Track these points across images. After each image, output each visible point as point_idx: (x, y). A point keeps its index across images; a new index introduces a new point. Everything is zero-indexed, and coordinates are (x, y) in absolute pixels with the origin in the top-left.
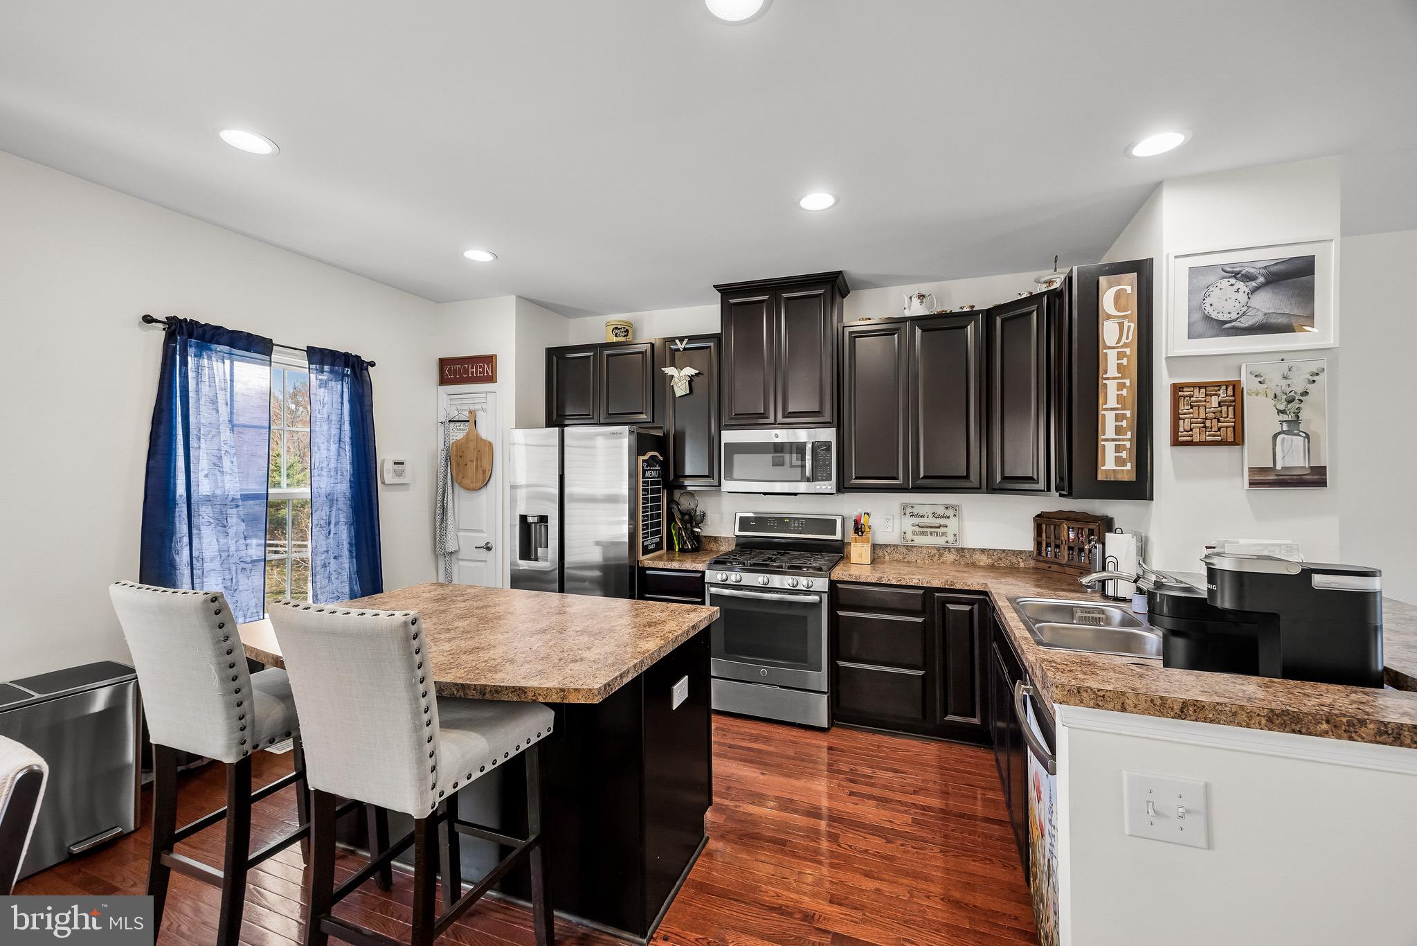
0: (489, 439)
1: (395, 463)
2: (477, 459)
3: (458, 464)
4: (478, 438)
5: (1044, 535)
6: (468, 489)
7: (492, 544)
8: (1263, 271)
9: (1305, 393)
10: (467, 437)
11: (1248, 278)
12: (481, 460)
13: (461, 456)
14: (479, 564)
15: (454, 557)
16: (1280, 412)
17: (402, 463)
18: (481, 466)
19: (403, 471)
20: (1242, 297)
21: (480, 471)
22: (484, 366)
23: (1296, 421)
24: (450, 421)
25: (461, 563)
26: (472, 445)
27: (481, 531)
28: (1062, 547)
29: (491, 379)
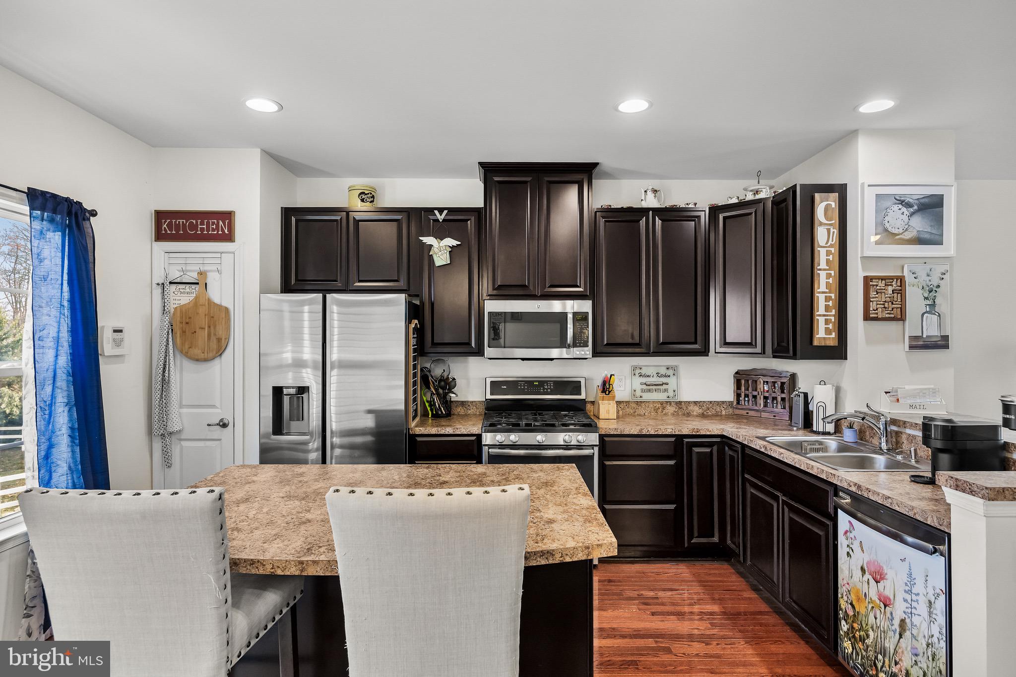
0: (224, 304)
1: (115, 331)
2: (209, 327)
3: (184, 332)
4: (210, 302)
5: (743, 388)
6: (197, 360)
7: (228, 418)
8: (916, 202)
9: (938, 286)
10: (196, 303)
11: (908, 205)
12: (215, 327)
13: (187, 323)
14: (209, 443)
15: (174, 437)
16: (926, 298)
17: (121, 331)
18: (215, 334)
19: (122, 340)
20: (905, 218)
21: (213, 338)
22: (218, 223)
23: (933, 305)
24: (171, 283)
25: (184, 443)
26: (202, 311)
27: (213, 406)
28: (758, 397)
29: (229, 237)
